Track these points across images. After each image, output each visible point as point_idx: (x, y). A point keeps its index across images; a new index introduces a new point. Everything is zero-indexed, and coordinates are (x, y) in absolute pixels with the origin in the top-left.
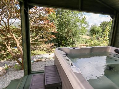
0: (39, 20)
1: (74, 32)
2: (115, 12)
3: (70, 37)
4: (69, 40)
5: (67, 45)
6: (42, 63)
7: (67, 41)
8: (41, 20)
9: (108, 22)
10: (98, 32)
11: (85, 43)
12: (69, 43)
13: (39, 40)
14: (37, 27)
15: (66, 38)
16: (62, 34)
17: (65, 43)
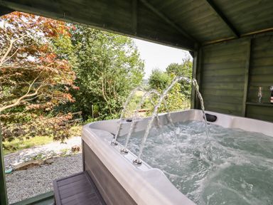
0: (26, 52)
1: (118, 84)
2: (196, 45)
3: (111, 95)
4: (108, 103)
5: (106, 114)
6: (40, 170)
7: (104, 105)
8: (32, 53)
9: (179, 64)
10: (165, 83)
11: (142, 108)
12: (109, 109)
13: (27, 108)
14: (19, 70)
15: (101, 98)
16: (90, 90)
17: (100, 110)
